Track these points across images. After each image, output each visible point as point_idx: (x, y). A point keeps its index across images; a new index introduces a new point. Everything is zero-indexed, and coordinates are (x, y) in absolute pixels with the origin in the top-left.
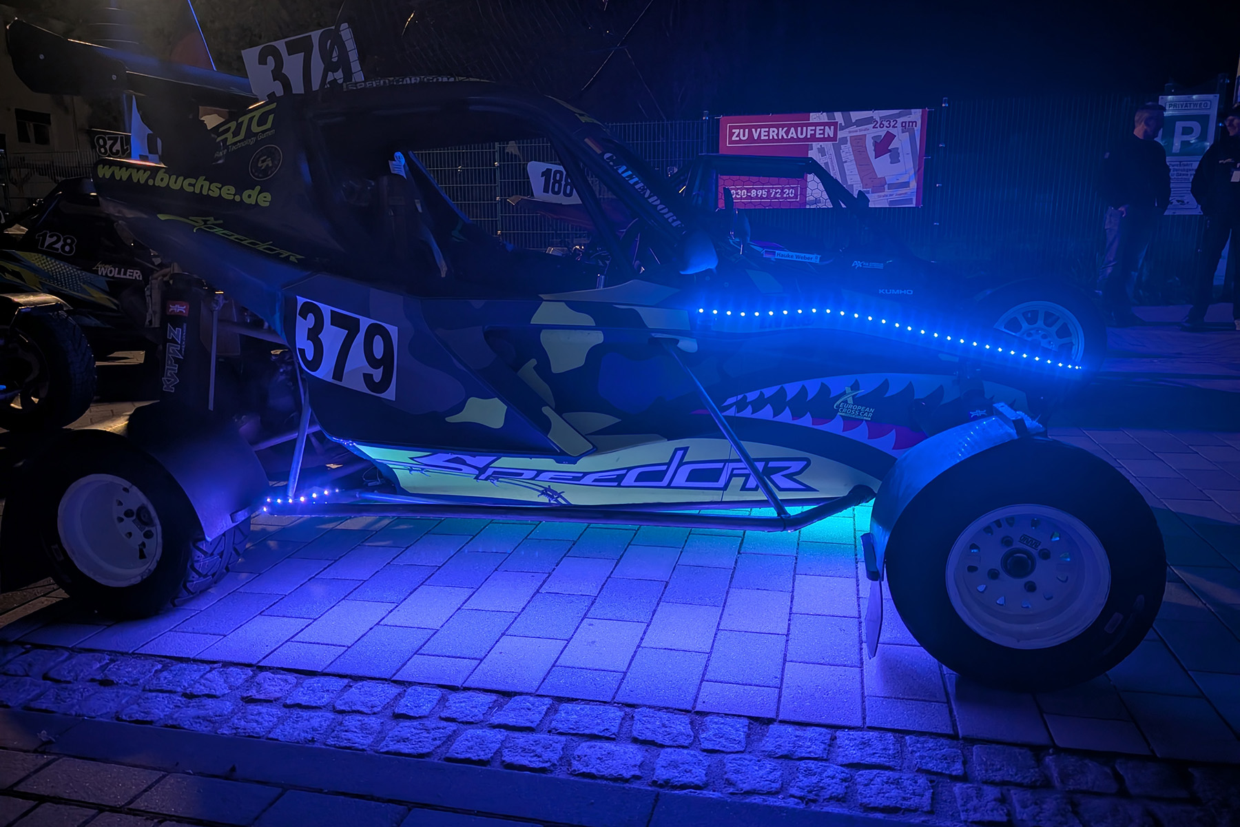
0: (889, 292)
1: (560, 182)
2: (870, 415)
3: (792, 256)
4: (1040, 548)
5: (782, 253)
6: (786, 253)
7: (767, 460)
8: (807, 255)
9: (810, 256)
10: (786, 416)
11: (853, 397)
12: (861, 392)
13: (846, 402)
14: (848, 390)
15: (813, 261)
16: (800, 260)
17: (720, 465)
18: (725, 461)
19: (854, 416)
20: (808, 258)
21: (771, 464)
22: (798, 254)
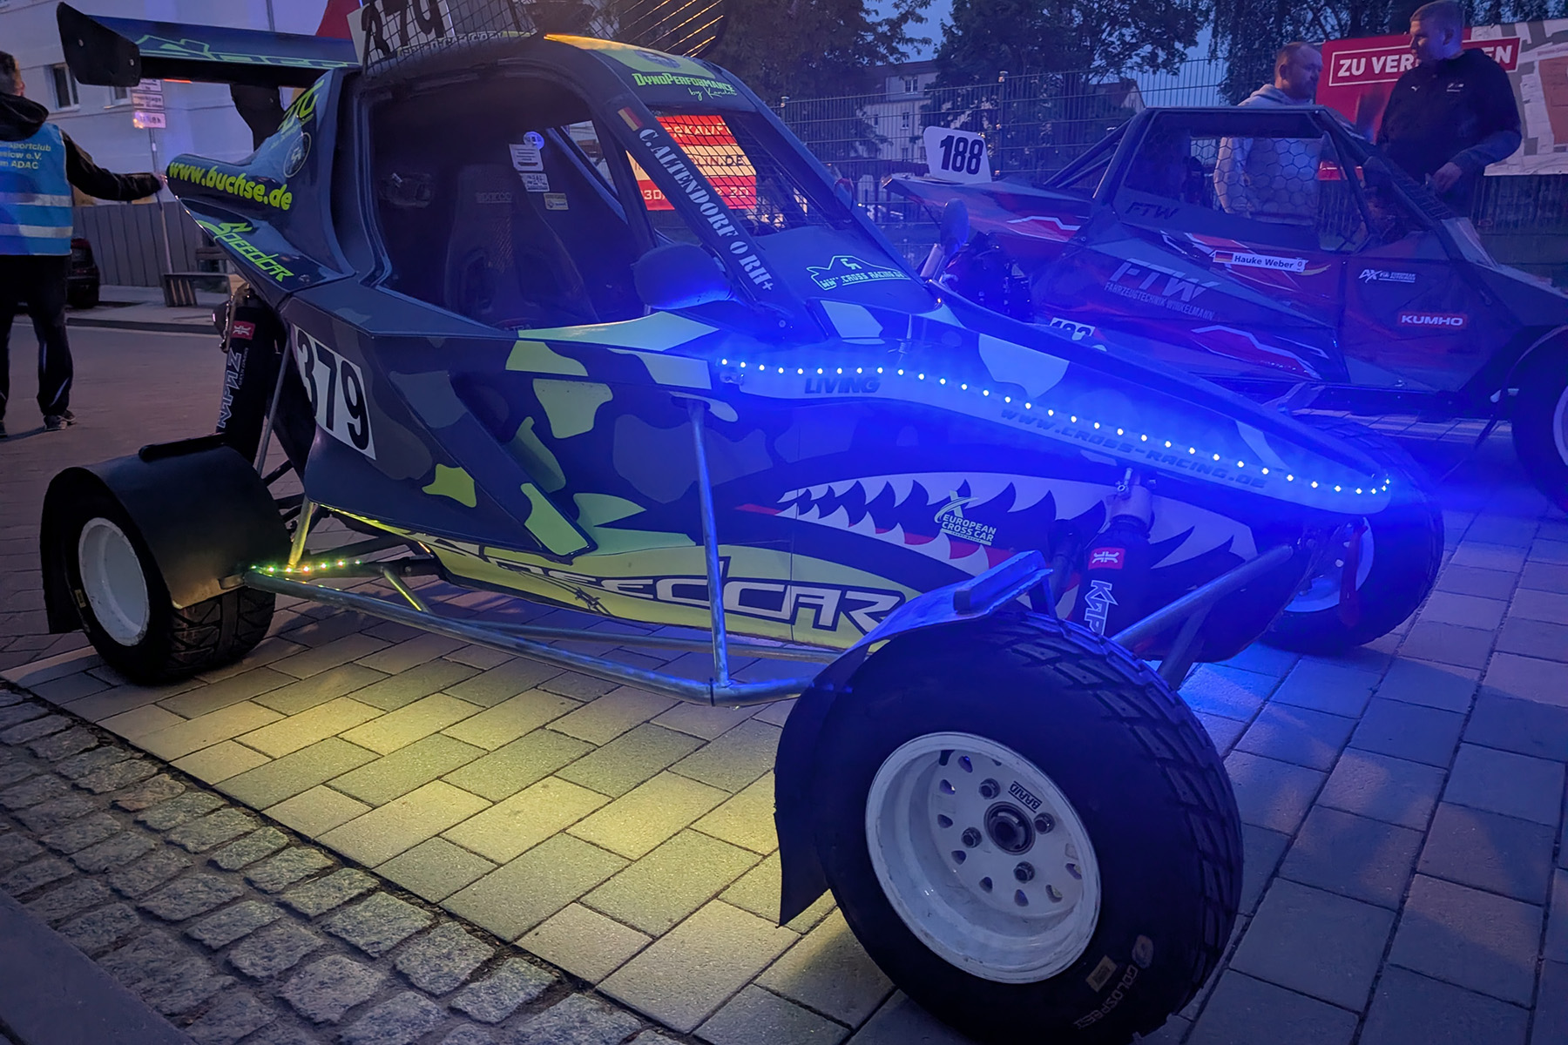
0: (1419, 319)
1: (963, 154)
2: (991, 537)
3: (1259, 262)
4: (1039, 811)
5: (1244, 255)
6: (1249, 256)
7: (844, 589)
8: (1285, 260)
9: (1290, 261)
10: (866, 527)
11: (963, 506)
12: (974, 501)
13: (952, 513)
14: (954, 496)
15: (1293, 269)
16: (1272, 267)
17: (780, 588)
18: (786, 583)
19: (965, 537)
20: (1286, 265)
21: (850, 595)
22: (1268, 258)
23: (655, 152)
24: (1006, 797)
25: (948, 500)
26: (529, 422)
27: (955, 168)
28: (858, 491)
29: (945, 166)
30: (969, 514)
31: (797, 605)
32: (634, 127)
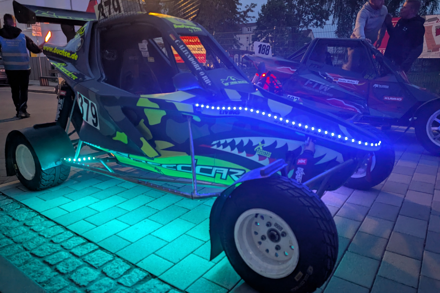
0: (389, 98)
1: (264, 49)
2: (270, 155)
3: (346, 81)
4: (282, 231)
6: (343, 79)
7: (229, 169)
8: (353, 81)
9: (354, 81)
10: (236, 151)
11: (262, 147)
12: (265, 145)
13: (259, 148)
14: (260, 143)
16: (349, 83)
17: (211, 168)
18: (213, 167)
19: (263, 155)
20: (353, 82)
21: (231, 170)
22: (348, 80)
23: (179, 46)
24: (273, 227)
25: (258, 145)
26: (143, 120)
27: (262, 53)
28: (233, 141)
29: (259, 52)
30: (264, 148)
31: (216, 173)
32: (173, 39)
